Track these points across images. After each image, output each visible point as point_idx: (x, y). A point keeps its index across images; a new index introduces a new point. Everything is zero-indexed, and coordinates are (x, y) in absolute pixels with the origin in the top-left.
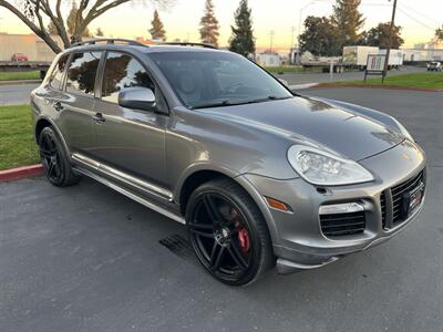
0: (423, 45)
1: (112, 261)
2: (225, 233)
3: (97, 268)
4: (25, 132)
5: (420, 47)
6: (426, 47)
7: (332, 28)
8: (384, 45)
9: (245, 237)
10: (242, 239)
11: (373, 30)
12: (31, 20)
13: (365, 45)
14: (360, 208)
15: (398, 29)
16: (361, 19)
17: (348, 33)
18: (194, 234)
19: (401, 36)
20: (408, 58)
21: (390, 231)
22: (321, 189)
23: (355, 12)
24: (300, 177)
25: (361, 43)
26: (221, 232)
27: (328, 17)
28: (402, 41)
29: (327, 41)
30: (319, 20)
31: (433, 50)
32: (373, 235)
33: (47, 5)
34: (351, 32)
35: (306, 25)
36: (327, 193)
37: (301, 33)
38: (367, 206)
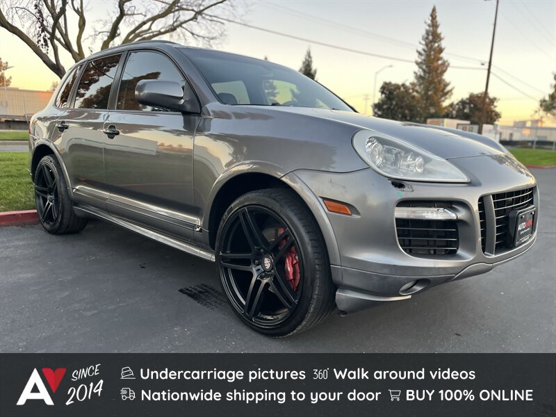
0: (524, 123)
1: (111, 307)
2: (267, 263)
3: (89, 314)
4: (21, 175)
5: (521, 125)
6: (529, 124)
7: (413, 97)
8: (476, 119)
9: (293, 266)
10: (290, 269)
11: (463, 102)
12: (44, 51)
13: (452, 118)
14: (452, 215)
15: (493, 101)
16: (448, 88)
17: (432, 104)
18: (226, 269)
19: (497, 110)
20: (506, 137)
21: (493, 256)
22: (399, 184)
23: (441, 81)
24: (369, 167)
25: (448, 116)
26: (261, 263)
27: (408, 84)
28: (498, 115)
29: (407, 112)
30: (397, 87)
31: (537, 128)
32: (470, 257)
33: (65, 36)
34: (437, 104)
35: (382, 93)
36: (406, 189)
37: (377, 101)
38: (461, 214)
